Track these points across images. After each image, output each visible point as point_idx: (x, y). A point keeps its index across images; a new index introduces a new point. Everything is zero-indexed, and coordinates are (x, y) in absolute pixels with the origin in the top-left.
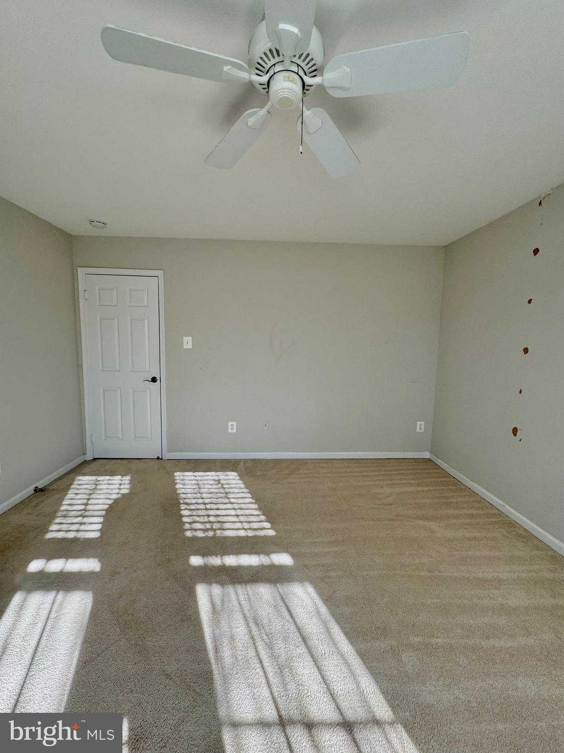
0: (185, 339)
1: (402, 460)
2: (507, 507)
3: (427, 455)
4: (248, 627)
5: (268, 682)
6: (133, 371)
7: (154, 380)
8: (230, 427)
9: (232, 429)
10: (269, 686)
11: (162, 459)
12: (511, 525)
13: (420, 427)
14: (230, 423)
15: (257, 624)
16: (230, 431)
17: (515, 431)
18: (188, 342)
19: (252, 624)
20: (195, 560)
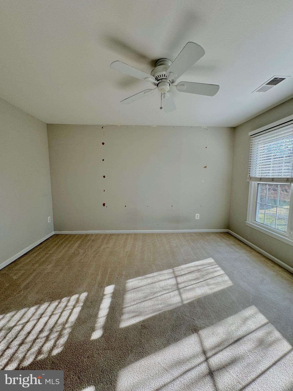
1: (45, 243)
4: (148, 300)
5: (168, 293)
10: (170, 292)
15: (147, 297)
17: (104, 205)
19: (147, 299)
20: (97, 335)
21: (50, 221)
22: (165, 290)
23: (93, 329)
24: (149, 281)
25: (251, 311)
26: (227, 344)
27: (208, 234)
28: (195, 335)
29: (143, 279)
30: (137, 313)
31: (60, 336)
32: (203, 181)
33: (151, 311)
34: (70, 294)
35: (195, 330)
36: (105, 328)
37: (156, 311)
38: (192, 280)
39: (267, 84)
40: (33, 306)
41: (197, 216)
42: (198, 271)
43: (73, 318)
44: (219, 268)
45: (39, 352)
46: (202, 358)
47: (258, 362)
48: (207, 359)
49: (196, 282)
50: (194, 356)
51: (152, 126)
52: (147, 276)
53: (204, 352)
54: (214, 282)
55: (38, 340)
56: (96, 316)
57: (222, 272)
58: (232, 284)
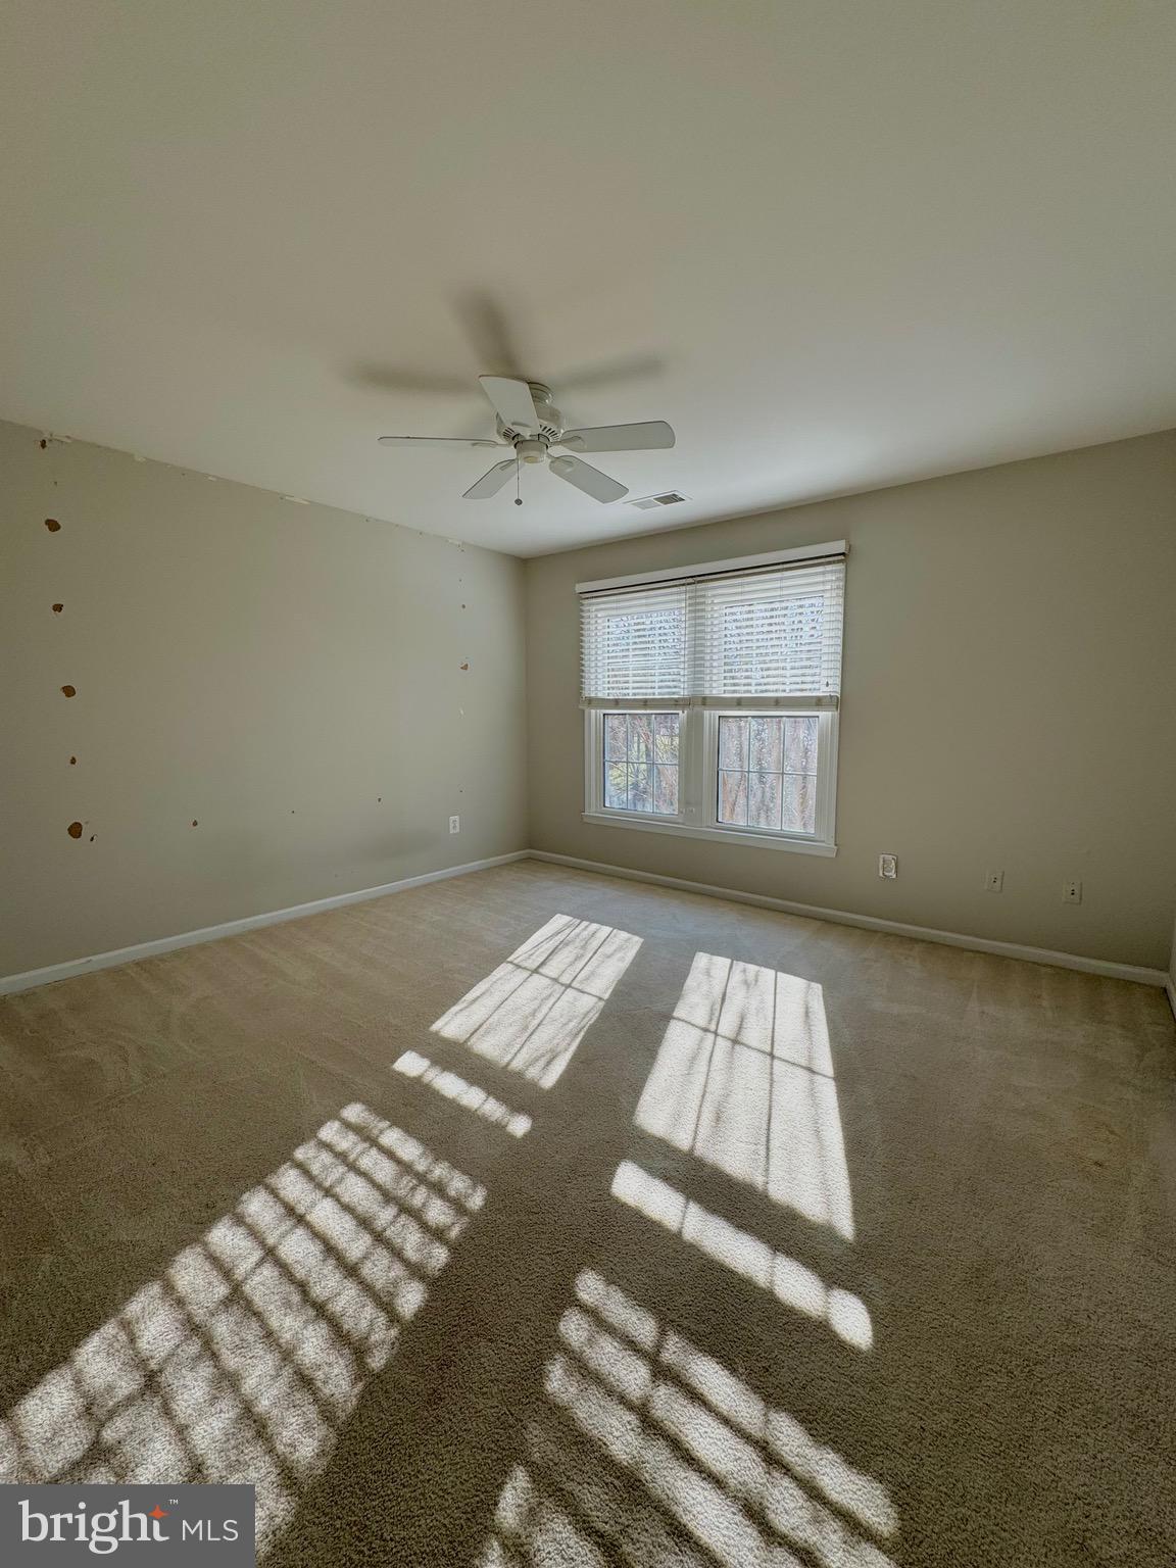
4: (537, 1028)
5: (558, 1000)
10: (559, 998)
15: (527, 1025)
19: (532, 1028)
22: (545, 999)
23: (502, 1126)
25: (702, 960)
26: (718, 1007)
27: (489, 870)
28: (673, 1024)
32: (462, 712)
35: (667, 1017)
38: (571, 964)
39: (656, 499)
41: (454, 823)
42: (564, 943)
44: (595, 926)
46: (711, 1037)
47: (762, 1001)
48: (716, 1034)
49: (584, 963)
50: (702, 1040)
51: (292, 499)
53: (706, 1030)
54: (614, 947)
57: (607, 930)
58: (642, 940)
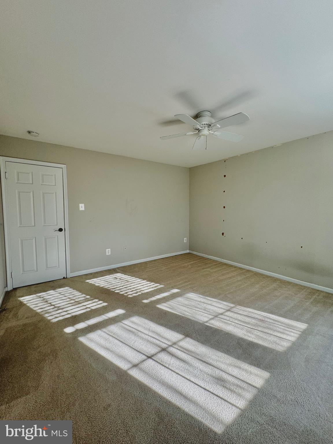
0: (81, 205)
2: (223, 260)
3: (188, 251)
6: (44, 226)
7: (61, 230)
8: (107, 252)
9: (108, 253)
11: (67, 278)
12: (226, 264)
13: (185, 240)
14: (107, 250)
16: (107, 254)
17: (223, 234)
18: (82, 207)
19: (186, 306)
20: (145, 301)
21: (186, 242)
22: (205, 310)
23: (147, 299)
24: (203, 300)
28: (183, 336)
29: (201, 297)
30: (172, 307)
31: (136, 293)
33: (179, 312)
34: (156, 283)
35: (187, 335)
36: (151, 302)
37: (181, 313)
38: (239, 320)
40: (141, 279)
43: (146, 291)
45: (126, 293)
49: (240, 323)
52: (207, 298)
54: (261, 335)
55: (130, 290)
56: (154, 296)
